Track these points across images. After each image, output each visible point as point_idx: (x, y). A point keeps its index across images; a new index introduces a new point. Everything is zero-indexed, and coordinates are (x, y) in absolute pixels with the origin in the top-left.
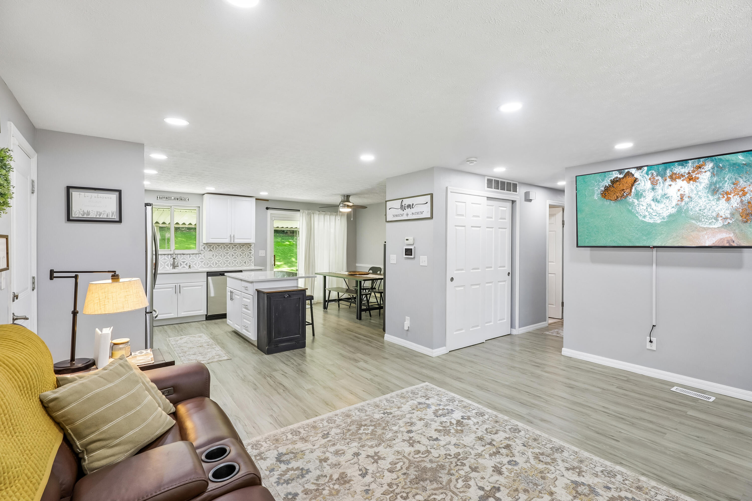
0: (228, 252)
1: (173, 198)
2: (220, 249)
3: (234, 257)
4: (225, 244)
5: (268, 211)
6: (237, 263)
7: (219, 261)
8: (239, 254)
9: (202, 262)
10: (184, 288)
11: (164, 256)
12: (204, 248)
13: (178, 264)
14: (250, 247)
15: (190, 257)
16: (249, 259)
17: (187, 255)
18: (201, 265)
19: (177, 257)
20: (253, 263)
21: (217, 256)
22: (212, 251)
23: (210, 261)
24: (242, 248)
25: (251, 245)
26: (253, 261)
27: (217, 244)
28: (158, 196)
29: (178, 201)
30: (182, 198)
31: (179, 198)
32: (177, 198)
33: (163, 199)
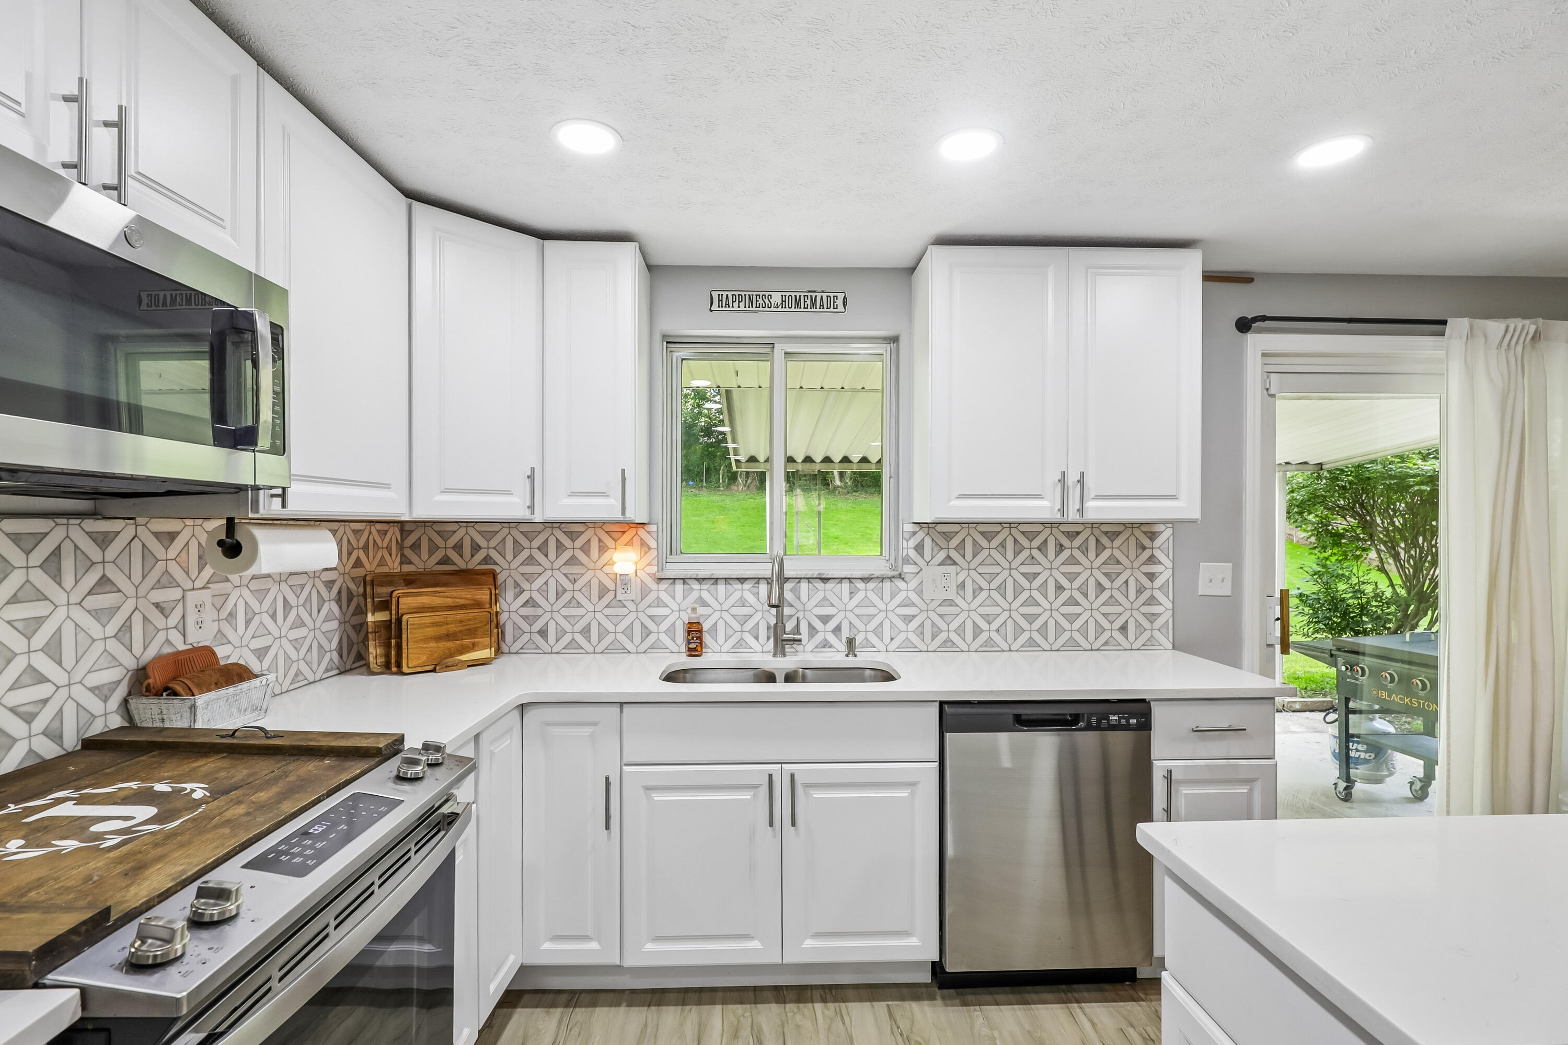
0: (1036, 569)
1: (776, 298)
2: (994, 553)
3: (1065, 595)
4: (1023, 528)
5: (1249, 335)
6: (1083, 631)
7: (988, 619)
8: (1092, 582)
9: (908, 619)
10: (817, 794)
11: (738, 586)
12: (919, 548)
13: (797, 630)
14: (1146, 542)
15: (852, 593)
16: (1146, 609)
17: (840, 582)
18: (902, 637)
19: (794, 590)
20: (1163, 630)
21: (981, 589)
22: (955, 563)
23: (946, 618)
24: (1105, 548)
25: (1157, 535)
26: (1168, 621)
27: (982, 528)
28: (715, 295)
29: (802, 309)
30: (819, 295)
31: (802, 294)
32: (796, 296)
33: (736, 304)
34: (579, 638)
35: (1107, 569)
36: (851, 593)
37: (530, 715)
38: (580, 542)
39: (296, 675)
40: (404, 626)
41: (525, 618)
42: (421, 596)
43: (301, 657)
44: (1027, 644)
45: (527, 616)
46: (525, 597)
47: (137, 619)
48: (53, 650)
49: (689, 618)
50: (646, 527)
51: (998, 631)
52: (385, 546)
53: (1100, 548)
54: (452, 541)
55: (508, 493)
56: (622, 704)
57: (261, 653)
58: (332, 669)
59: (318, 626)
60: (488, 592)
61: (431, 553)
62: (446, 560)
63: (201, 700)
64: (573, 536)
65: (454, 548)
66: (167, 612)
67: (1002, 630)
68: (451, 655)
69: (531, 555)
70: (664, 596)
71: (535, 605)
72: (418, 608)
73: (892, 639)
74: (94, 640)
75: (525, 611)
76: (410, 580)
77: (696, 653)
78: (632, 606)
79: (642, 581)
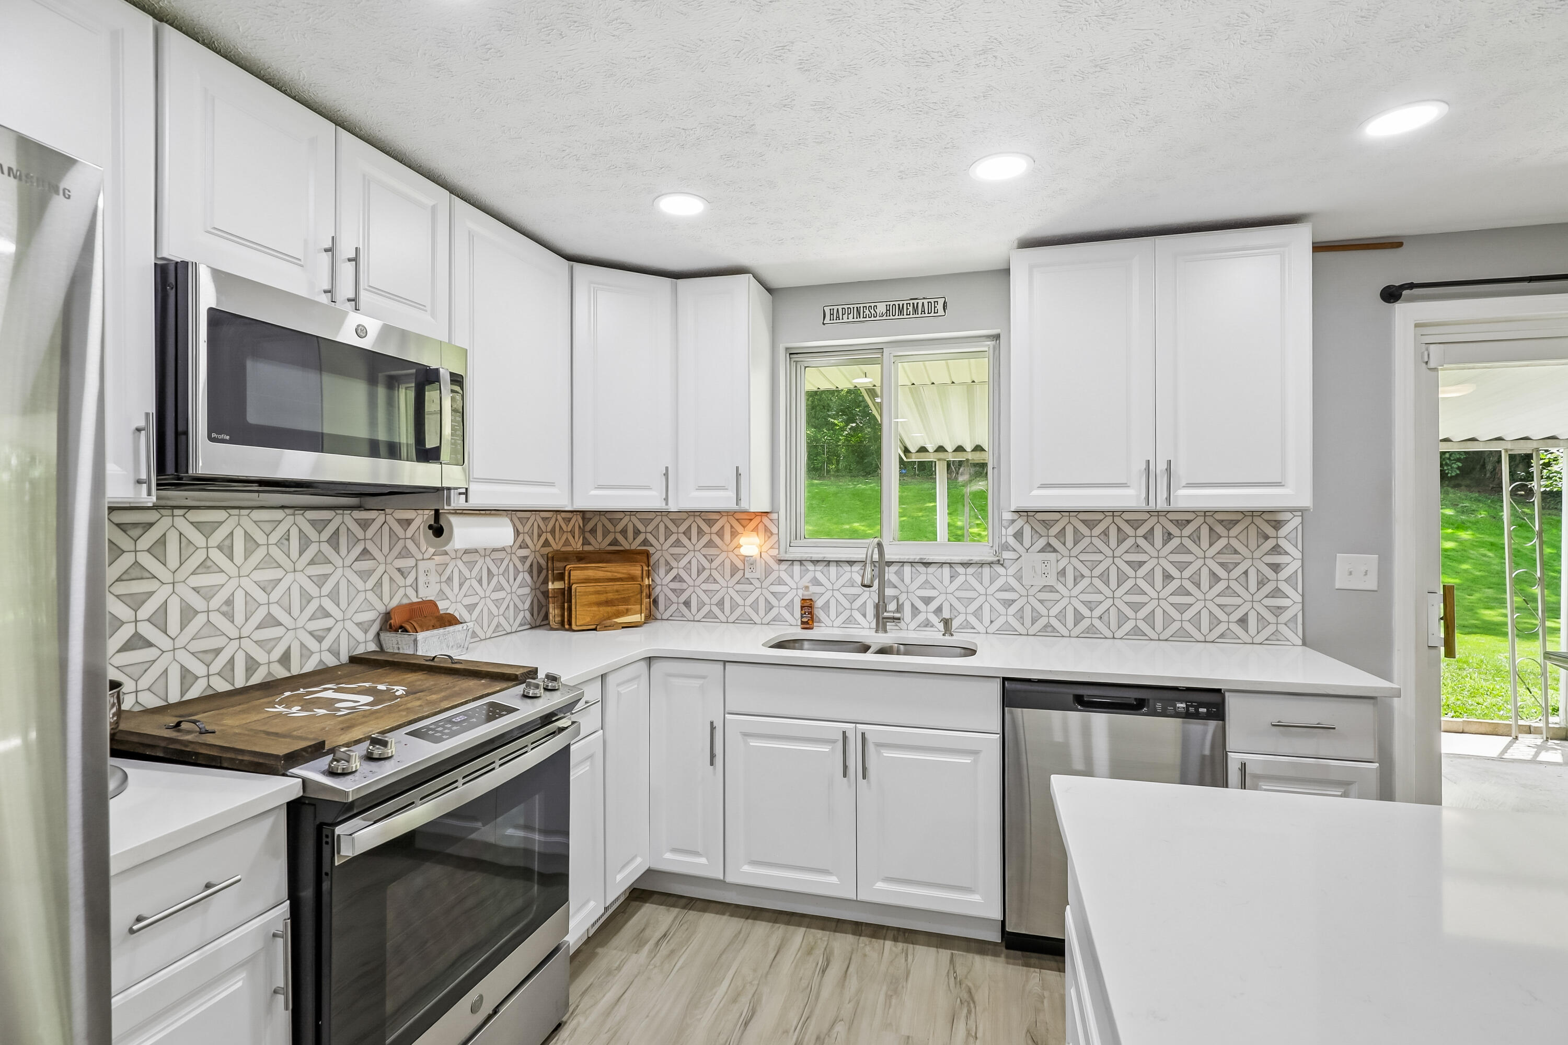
0: (1142, 558)
1: (882, 308)
2: (1096, 541)
3: (1174, 585)
4: (1126, 516)
5: (1399, 308)
6: (1196, 621)
7: (1090, 605)
8: (1205, 572)
9: (1008, 603)
10: (887, 753)
12: (1018, 535)
13: (899, 608)
14: (1270, 531)
16: (1269, 602)
17: (941, 566)
18: (1001, 620)
19: (899, 574)
20: (1291, 625)
21: (1083, 576)
22: (1055, 551)
23: (1046, 603)
24: (1220, 537)
25: (1282, 523)
26: (1296, 615)
27: (1083, 516)
28: (827, 310)
29: (905, 316)
30: (920, 302)
31: (905, 302)
32: (899, 305)
33: (845, 316)
34: (716, 610)
35: (1223, 558)
36: (951, 577)
37: (656, 666)
38: (716, 528)
39: (497, 626)
40: (573, 594)
41: (673, 590)
42: (587, 570)
43: (501, 613)
44: (1132, 632)
45: (675, 590)
46: (673, 573)
47: (386, 579)
48: (334, 596)
49: (803, 595)
50: (769, 515)
51: (1100, 618)
52: (569, 530)
53: (1214, 537)
54: (620, 527)
55: (648, 488)
56: (725, 662)
57: (471, 608)
58: (525, 625)
59: (514, 590)
60: (640, 568)
61: (604, 536)
62: (615, 542)
63: (421, 636)
64: (710, 523)
65: (621, 532)
66: (405, 575)
67: (1105, 617)
68: (609, 618)
69: (678, 538)
70: (784, 576)
71: (682, 580)
72: (585, 579)
73: (992, 622)
74: (359, 592)
75: (674, 585)
76: (581, 557)
77: (808, 626)
78: (758, 584)
79: (766, 562)
